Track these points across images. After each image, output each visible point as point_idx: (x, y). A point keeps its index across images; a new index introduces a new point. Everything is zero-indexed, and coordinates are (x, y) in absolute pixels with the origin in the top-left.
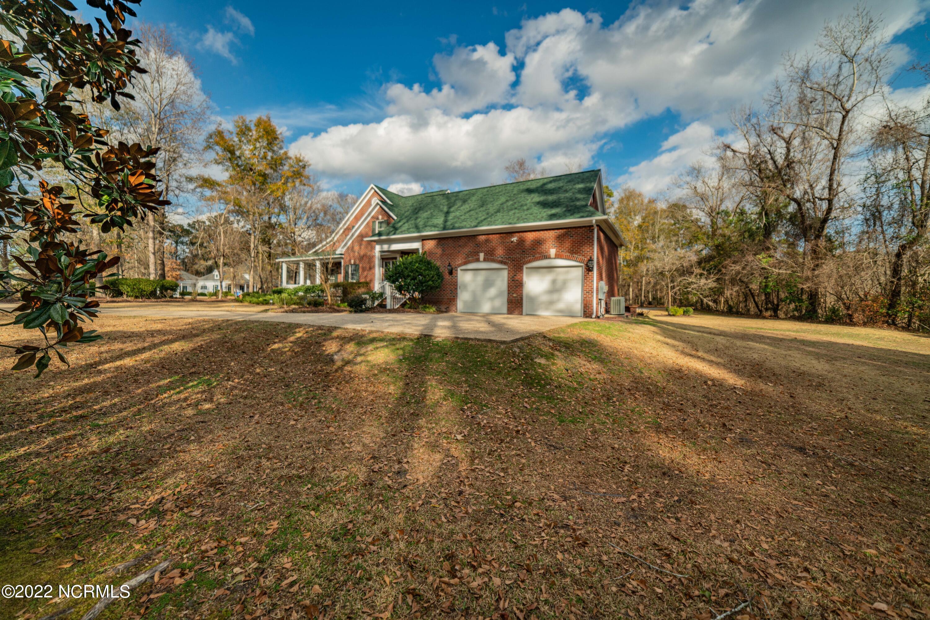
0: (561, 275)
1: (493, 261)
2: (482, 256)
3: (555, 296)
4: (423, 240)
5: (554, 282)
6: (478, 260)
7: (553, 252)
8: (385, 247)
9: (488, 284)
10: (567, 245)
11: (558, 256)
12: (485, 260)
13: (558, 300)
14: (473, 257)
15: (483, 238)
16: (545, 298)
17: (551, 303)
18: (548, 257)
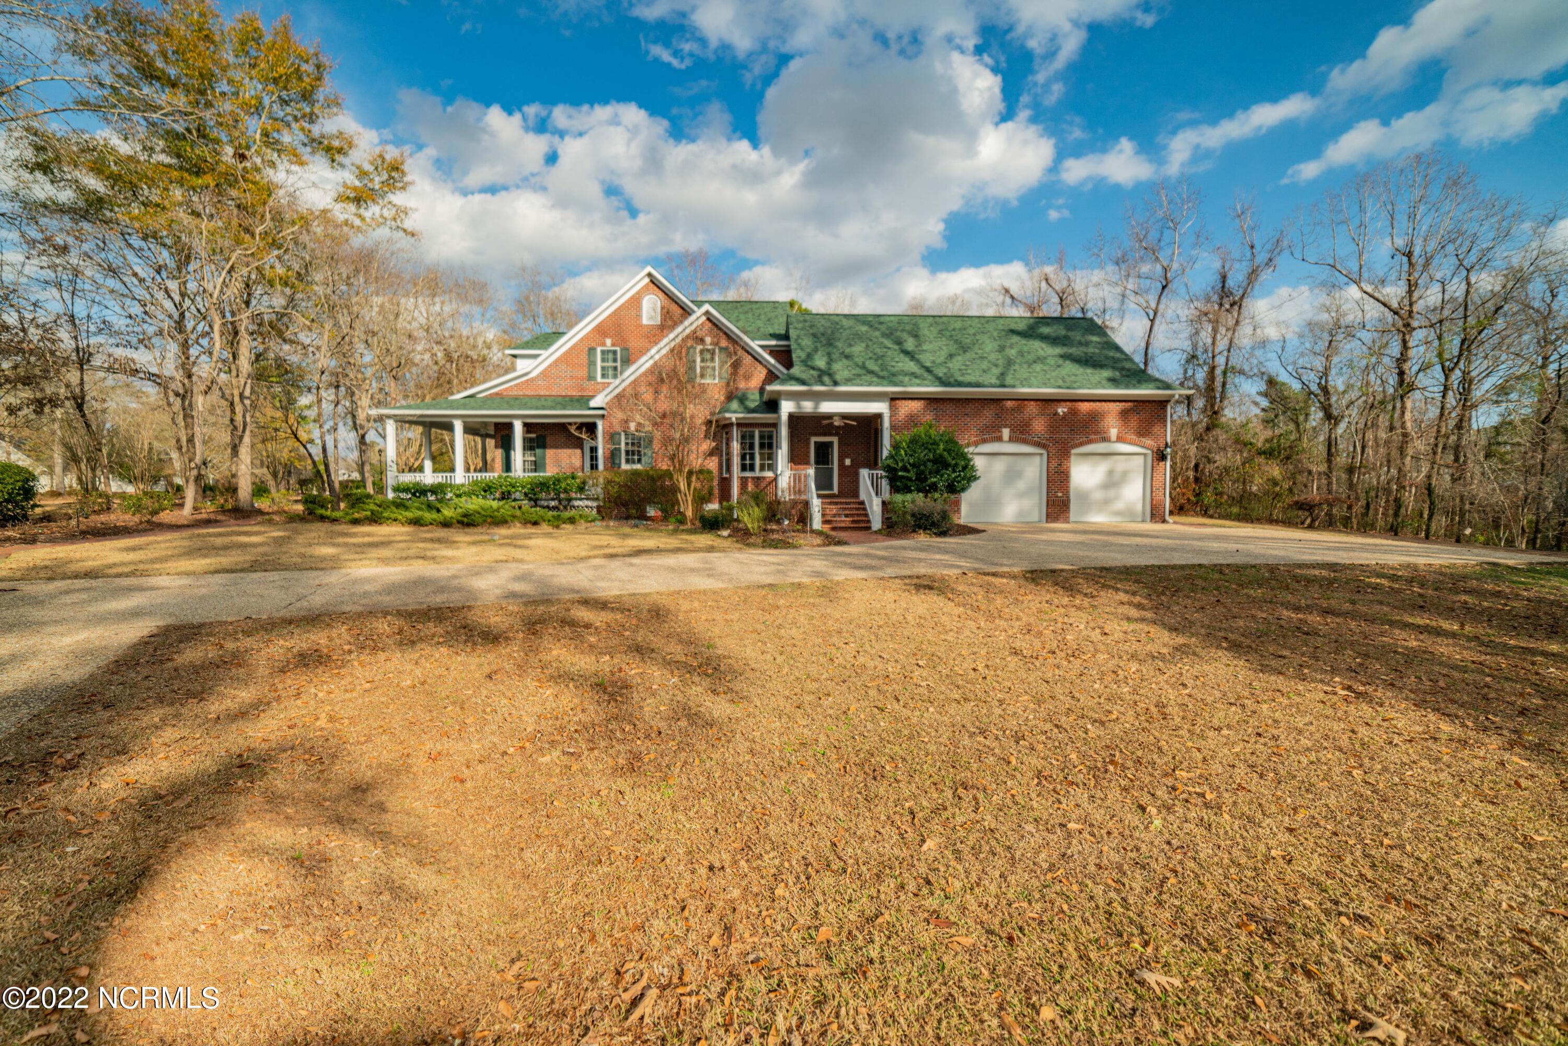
0: (1120, 464)
1: (1025, 442)
2: (1006, 432)
3: (1112, 493)
4: (893, 399)
5: (1110, 473)
6: (999, 439)
7: (1113, 433)
8: (808, 406)
9: (1011, 476)
10: (1134, 423)
11: (1120, 439)
12: (1011, 440)
13: (1117, 498)
14: (991, 434)
15: (1009, 404)
16: (1098, 495)
17: (1106, 502)
18: (1106, 439)
